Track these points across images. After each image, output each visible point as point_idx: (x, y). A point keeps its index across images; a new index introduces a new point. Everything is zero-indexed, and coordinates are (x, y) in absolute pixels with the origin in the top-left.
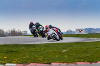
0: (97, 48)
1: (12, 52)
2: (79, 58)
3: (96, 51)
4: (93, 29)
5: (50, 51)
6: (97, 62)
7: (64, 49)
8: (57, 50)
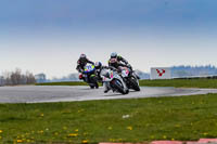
0: (197, 108)
1: (12, 119)
2: (159, 131)
3: (196, 115)
4: (188, 68)
5: (96, 116)
6: (197, 140)
7: (126, 112)
8: (110, 116)
